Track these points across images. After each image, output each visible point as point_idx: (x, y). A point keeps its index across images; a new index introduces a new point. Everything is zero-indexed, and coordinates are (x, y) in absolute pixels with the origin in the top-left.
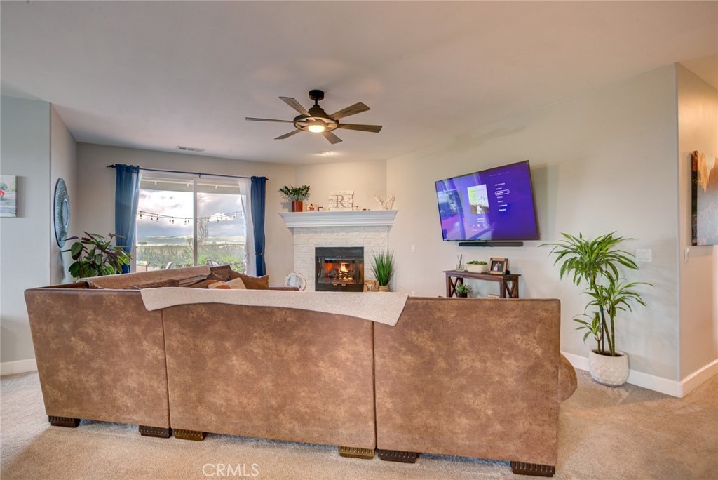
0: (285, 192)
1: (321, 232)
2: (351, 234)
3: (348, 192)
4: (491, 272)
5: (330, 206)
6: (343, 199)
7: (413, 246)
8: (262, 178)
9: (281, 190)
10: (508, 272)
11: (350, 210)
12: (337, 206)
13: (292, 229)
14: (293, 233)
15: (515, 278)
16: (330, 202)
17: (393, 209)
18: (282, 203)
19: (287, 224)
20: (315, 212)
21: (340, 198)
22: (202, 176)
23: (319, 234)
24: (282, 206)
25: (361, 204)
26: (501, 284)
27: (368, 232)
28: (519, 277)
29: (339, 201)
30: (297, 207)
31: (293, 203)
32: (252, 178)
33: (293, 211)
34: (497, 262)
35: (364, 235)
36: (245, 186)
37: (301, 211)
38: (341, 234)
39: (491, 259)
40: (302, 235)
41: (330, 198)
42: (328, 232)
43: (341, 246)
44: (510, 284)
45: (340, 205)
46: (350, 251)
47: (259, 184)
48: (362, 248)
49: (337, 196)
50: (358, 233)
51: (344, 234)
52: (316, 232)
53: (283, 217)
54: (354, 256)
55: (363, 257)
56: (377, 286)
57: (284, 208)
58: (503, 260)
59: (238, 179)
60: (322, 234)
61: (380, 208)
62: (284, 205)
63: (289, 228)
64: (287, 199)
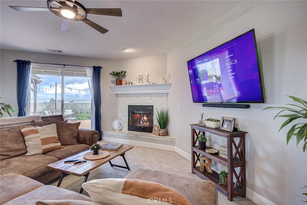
0: (113, 75)
1: (131, 97)
2: (147, 98)
3: (145, 74)
4: (222, 128)
5: (136, 82)
6: (142, 78)
7: (179, 106)
8: (98, 67)
9: (111, 73)
10: (235, 130)
11: (146, 84)
12: (140, 82)
13: (117, 95)
14: (117, 97)
15: (242, 135)
16: (136, 80)
17: (169, 83)
18: (111, 81)
19: (114, 92)
20: (128, 85)
21: (141, 77)
22: (66, 66)
23: (130, 98)
24: (111, 82)
25: (152, 80)
26: (228, 139)
27: (156, 97)
28: (246, 134)
29: (141, 79)
30: (119, 82)
31: (117, 80)
32: (93, 67)
33: (117, 85)
34: (227, 121)
35: (154, 98)
36: (89, 72)
37: (122, 85)
38: (141, 98)
39: (223, 118)
40: (122, 98)
41: (136, 77)
42: (135, 97)
43: (142, 105)
44: (237, 140)
45: (141, 81)
46: (146, 108)
47: (97, 71)
48: (152, 106)
49: (140, 76)
50: (150, 97)
51: (143, 98)
52: (129, 97)
53: (112, 89)
54: (148, 110)
55: (153, 112)
56: (159, 130)
57: (112, 83)
58: (232, 119)
59: (86, 68)
60: (132, 98)
61: (162, 82)
62: (113, 82)
63: (115, 94)
64: (114, 79)
